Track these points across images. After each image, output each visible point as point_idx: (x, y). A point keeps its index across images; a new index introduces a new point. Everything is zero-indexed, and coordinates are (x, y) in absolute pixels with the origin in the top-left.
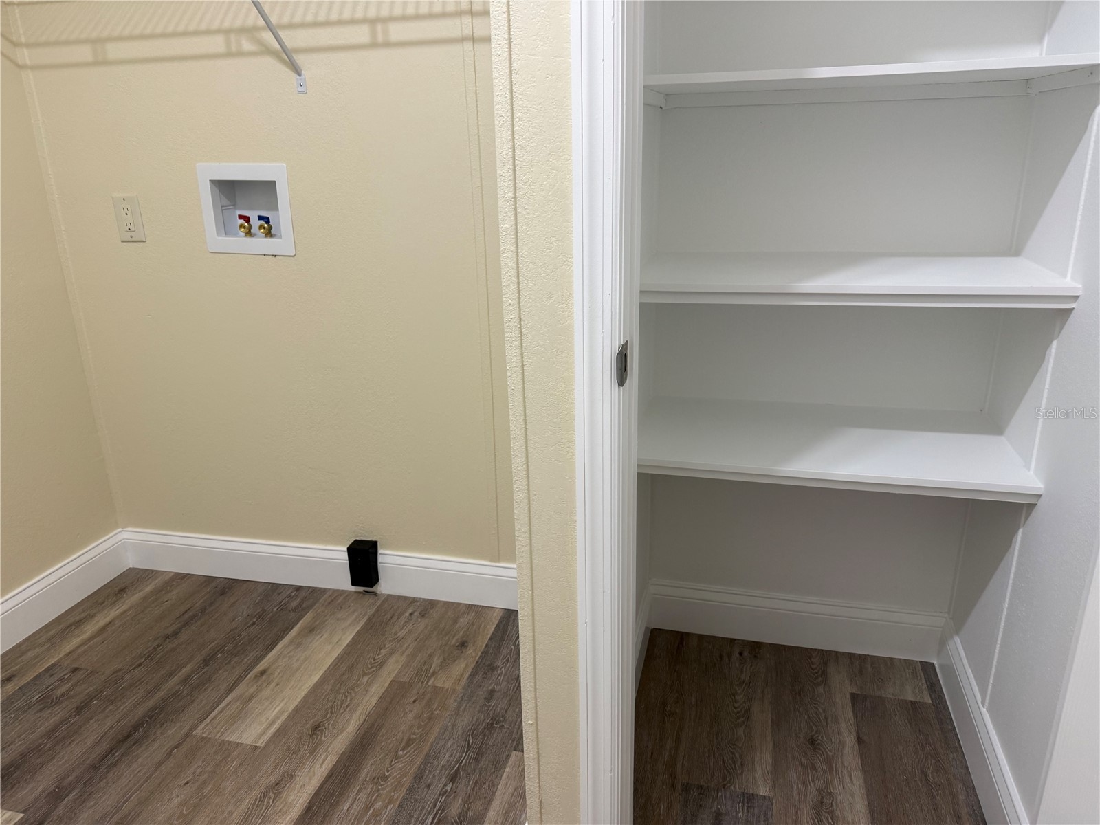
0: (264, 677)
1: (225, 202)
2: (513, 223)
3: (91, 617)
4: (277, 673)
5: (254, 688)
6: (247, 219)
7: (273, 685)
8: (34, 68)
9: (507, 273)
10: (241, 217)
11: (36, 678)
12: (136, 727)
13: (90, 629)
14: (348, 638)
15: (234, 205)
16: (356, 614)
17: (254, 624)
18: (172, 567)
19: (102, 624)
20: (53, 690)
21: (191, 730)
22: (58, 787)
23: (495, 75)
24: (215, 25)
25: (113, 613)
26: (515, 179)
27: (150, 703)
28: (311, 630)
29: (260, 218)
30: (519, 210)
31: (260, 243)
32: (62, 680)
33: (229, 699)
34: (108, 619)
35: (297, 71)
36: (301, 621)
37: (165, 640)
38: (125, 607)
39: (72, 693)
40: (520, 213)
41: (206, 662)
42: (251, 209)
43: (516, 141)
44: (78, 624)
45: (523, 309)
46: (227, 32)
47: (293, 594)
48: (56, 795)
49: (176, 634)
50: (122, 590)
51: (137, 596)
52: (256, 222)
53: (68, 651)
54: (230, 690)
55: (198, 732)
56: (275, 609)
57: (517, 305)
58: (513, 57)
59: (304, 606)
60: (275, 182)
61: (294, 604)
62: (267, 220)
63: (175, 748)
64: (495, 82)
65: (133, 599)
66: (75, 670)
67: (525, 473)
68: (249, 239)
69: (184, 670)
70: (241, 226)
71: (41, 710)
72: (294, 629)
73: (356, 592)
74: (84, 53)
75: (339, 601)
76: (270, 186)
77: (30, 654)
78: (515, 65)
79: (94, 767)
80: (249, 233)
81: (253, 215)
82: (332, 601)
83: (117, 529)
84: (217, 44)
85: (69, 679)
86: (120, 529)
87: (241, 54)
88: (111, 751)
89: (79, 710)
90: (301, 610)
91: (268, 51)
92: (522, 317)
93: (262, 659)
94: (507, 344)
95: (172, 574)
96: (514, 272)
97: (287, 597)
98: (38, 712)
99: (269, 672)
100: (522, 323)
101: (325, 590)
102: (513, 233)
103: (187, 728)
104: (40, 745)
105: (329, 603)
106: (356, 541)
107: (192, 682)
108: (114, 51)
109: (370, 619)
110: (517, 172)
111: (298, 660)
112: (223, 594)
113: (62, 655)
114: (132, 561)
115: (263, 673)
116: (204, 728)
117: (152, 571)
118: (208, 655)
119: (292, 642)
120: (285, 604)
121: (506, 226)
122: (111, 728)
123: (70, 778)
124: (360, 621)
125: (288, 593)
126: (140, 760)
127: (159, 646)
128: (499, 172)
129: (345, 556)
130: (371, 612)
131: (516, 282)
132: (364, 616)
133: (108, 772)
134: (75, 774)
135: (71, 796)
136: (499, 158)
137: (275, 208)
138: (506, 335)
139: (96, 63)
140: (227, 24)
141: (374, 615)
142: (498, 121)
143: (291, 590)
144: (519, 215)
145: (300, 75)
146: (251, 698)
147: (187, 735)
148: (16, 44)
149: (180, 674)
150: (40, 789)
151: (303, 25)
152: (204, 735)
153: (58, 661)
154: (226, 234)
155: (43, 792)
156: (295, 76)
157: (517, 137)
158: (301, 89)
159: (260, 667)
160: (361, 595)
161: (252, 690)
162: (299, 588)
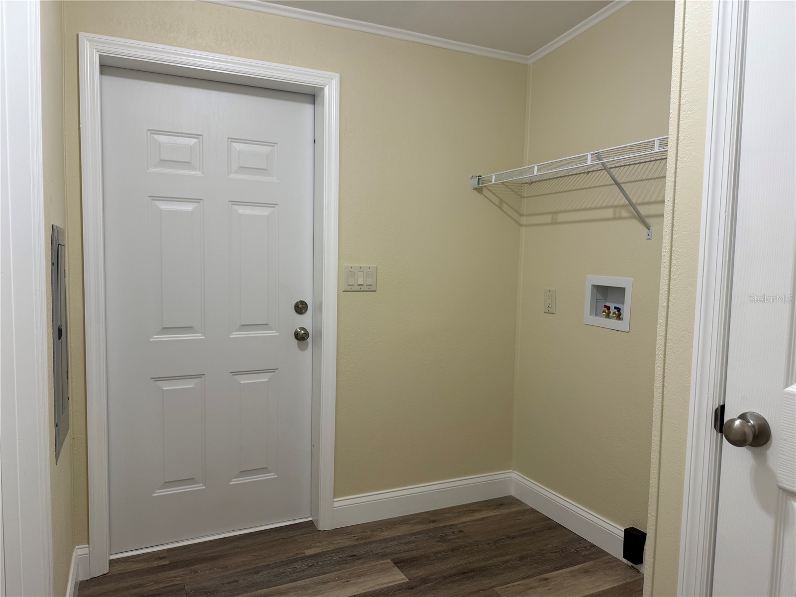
0: (545, 582)
1: (600, 297)
2: (665, 320)
3: (481, 510)
4: (552, 584)
5: (537, 584)
6: (608, 308)
7: (547, 588)
8: (526, 226)
9: (659, 348)
10: (605, 306)
11: (444, 527)
12: (471, 571)
13: (478, 516)
14: (607, 587)
15: (605, 299)
16: (619, 577)
17: (556, 552)
18: (531, 503)
19: (484, 516)
20: (447, 535)
21: (494, 586)
22: (426, 577)
23: (664, 241)
24: (610, 204)
25: (492, 513)
26: (669, 296)
27: (484, 564)
28: (586, 572)
29: (615, 308)
30: (669, 313)
31: (613, 323)
32: (453, 533)
33: (520, 582)
34: (487, 515)
35: (648, 227)
36: (584, 564)
37: (507, 538)
38: (498, 513)
39: (454, 541)
40: (670, 315)
41: (521, 559)
42: (612, 302)
43: (671, 276)
44: (474, 511)
45: (666, 371)
46: (614, 207)
47: (587, 547)
48: (424, 580)
49: (514, 537)
50: (501, 505)
51: (507, 510)
52: (612, 310)
53: (463, 521)
54: (524, 579)
55: (497, 589)
56: (572, 551)
57: (662, 368)
58: (674, 232)
59: (590, 557)
60: (625, 288)
61: (584, 553)
62: (619, 309)
63: (482, 590)
64: (663, 244)
65: (504, 511)
66: (461, 531)
67: (657, 475)
68: (607, 320)
69: (508, 557)
70: (604, 312)
71: (439, 541)
72: (576, 566)
73: (626, 564)
74: (548, 219)
75: (612, 564)
76: (623, 290)
77: (447, 515)
78: (675, 236)
79: (445, 578)
80: (608, 316)
81: (612, 306)
82: (608, 562)
83: (510, 469)
84: (609, 213)
85: (457, 534)
86: (511, 471)
87: (621, 218)
88: (455, 575)
89: (453, 550)
90: (587, 558)
91: (634, 217)
92: (665, 375)
93: (549, 572)
94: (655, 390)
95: (529, 508)
96: (663, 348)
97: (583, 547)
98: (437, 541)
99: (548, 581)
100: (665, 379)
101: (608, 554)
102: (664, 325)
103: (493, 584)
104: (429, 556)
105: (606, 563)
106: (633, 528)
107: (508, 564)
108: (561, 217)
109: (625, 584)
110: (670, 292)
111: (568, 583)
112: (549, 529)
113: (460, 522)
114: (513, 492)
115: (546, 579)
116: (500, 589)
117: (521, 502)
118: (524, 556)
119: (571, 572)
120: (580, 551)
121: (661, 321)
122: (461, 565)
123: (433, 577)
124: (619, 581)
125: (585, 545)
126: (464, 586)
127: (503, 539)
128: (661, 291)
129: (622, 535)
130: (629, 580)
131: (663, 354)
132: (623, 580)
133: (448, 583)
134: (436, 576)
135: (429, 584)
136: (661, 284)
137: (623, 303)
138: (655, 384)
139: (552, 224)
140: (616, 203)
141: (629, 583)
142: (663, 265)
143: (588, 545)
144: (669, 316)
145: (649, 230)
146: (531, 588)
147: (491, 588)
148: (521, 215)
149: (504, 558)
150: (420, 574)
151: (649, 203)
152: (499, 592)
153: (457, 524)
154: (596, 315)
155: (420, 576)
156: (646, 230)
157: (672, 274)
158: (648, 237)
159: (545, 576)
160: (629, 567)
161: (534, 584)
162: (593, 546)
